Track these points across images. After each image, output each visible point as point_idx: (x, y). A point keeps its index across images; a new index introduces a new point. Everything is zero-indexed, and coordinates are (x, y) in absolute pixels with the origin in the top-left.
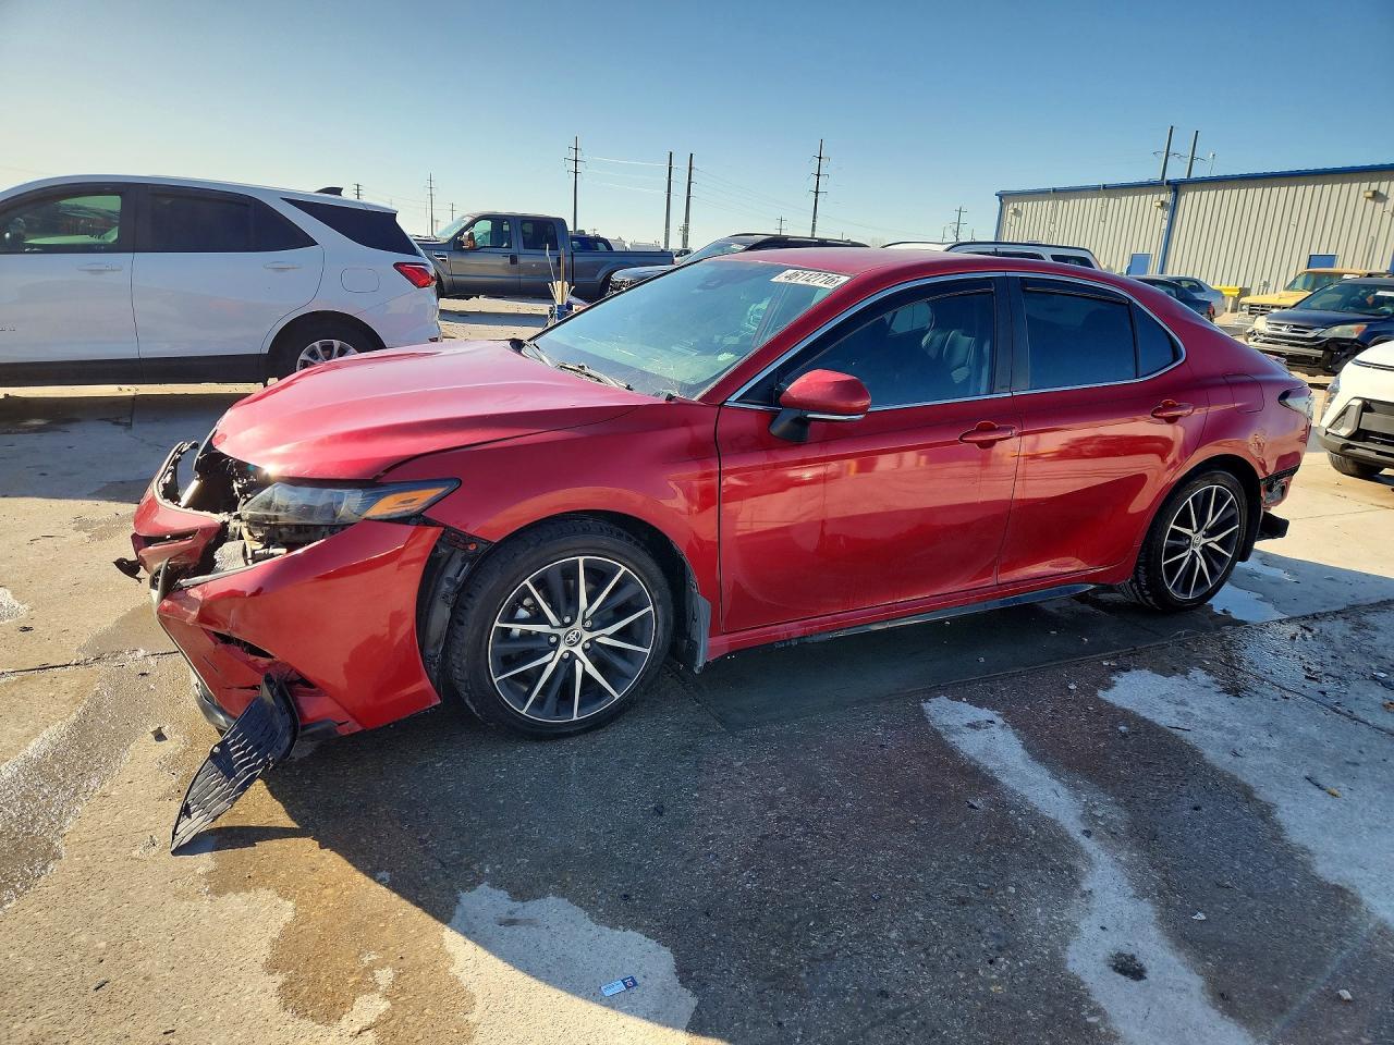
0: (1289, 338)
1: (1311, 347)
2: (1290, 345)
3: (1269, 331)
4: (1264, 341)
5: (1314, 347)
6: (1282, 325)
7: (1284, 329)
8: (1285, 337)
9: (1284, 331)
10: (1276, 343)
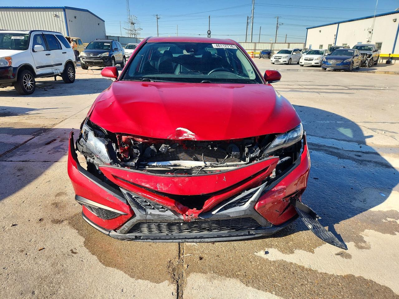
0: (93, 57)
1: (99, 59)
2: (94, 59)
3: (87, 56)
4: (86, 59)
5: (100, 59)
6: (90, 54)
7: (91, 55)
8: (92, 57)
9: (91, 56)
10: (91, 59)
